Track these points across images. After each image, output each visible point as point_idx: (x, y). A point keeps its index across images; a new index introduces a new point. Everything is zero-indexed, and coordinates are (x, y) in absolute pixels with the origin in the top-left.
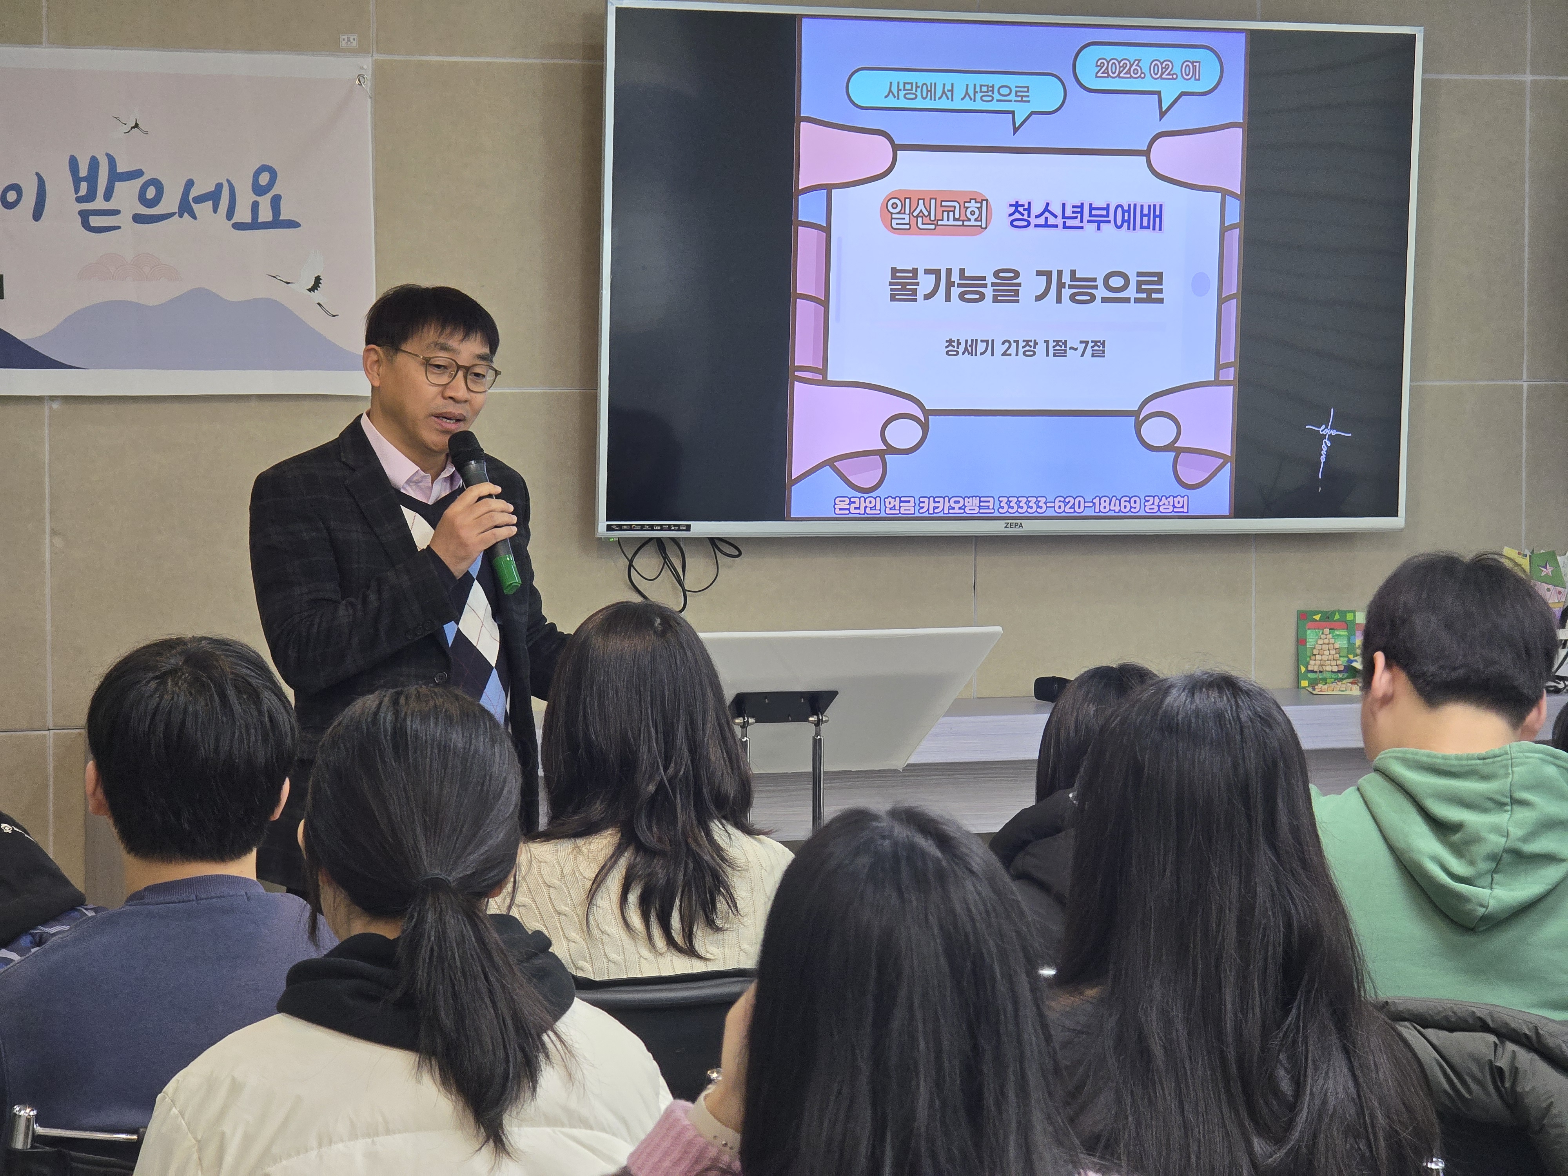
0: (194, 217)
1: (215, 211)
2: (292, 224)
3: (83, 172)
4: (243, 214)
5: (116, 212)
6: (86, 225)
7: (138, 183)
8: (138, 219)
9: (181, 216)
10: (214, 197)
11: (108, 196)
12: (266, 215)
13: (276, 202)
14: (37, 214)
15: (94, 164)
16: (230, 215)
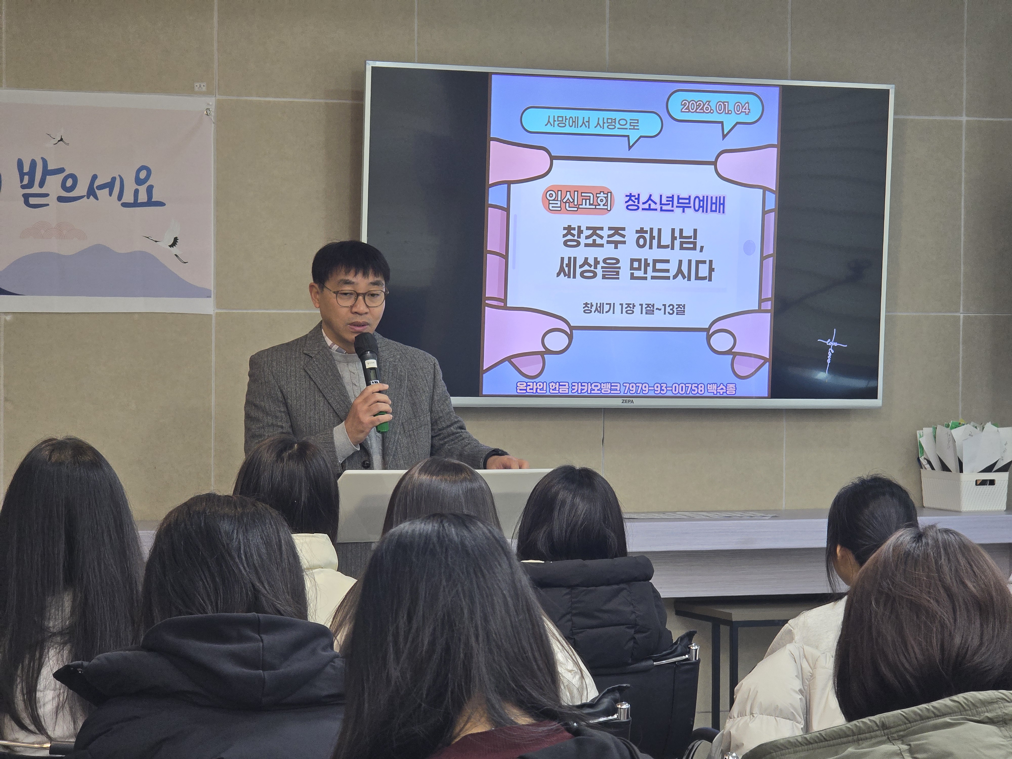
0: (97, 199)
1: (110, 194)
2: (160, 204)
3: (26, 169)
4: (128, 197)
5: (46, 195)
6: (27, 203)
7: (61, 176)
8: (61, 199)
9: (88, 198)
10: (110, 185)
11: (41, 185)
12: (143, 197)
13: (150, 190)
15: (33, 164)
16: (120, 197)
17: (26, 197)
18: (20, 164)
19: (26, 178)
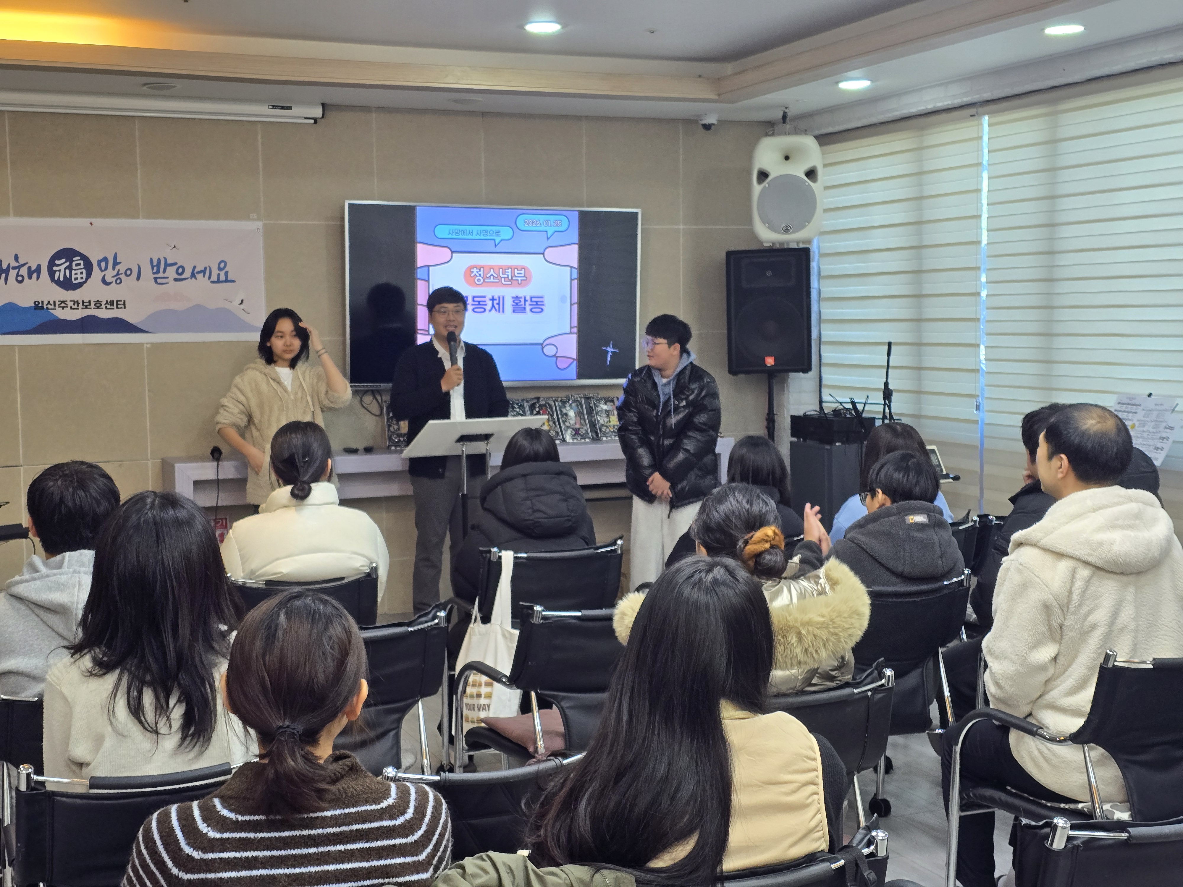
0: (196, 278)
1: (204, 276)
2: (233, 281)
3: (155, 263)
4: (214, 278)
5: (167, 278)
6: (156, 282)
7: (175, 267)
8: (176, 280)
9: (191, 278)
10: (204, 272)
11: (164, 271)
12: (222, 278)
13: (226, 274)
14: (138, 278)
15: (159, 260)
16: (209, 278)
17: (156, 279)
18: (151, 260)
19: (155, 269)
